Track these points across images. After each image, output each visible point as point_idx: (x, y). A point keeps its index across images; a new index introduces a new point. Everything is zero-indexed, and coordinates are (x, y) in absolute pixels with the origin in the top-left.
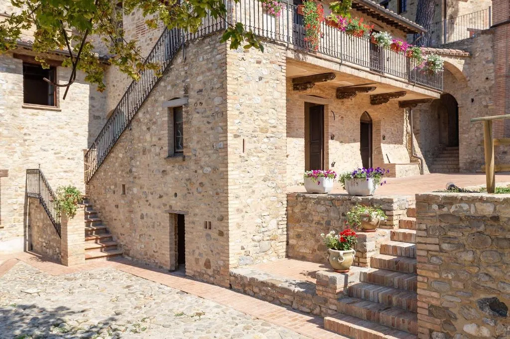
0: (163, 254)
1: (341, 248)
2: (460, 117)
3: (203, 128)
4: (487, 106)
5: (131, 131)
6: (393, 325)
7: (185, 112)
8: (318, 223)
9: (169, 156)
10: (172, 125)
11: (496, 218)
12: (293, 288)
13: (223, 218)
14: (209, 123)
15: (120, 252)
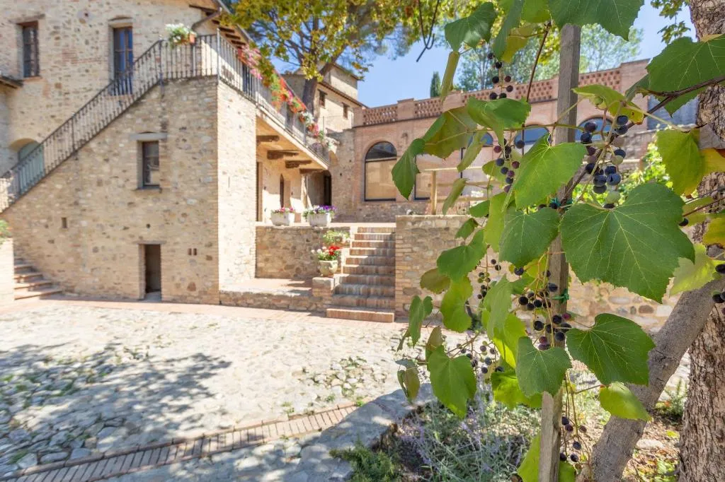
0: (130, 285)
1: (330, 259)
2: (333, 185)
3: (187, 163)
4: (349, 179)
5: (77, 161)
6: (377, 305)
7: (163, 146)
8: (285, 248)
9: (139, 189)
10: (141, 159)
11: (447, 229)
12: (289, 294)
13: (212, 244)
14: (195, 159)
15: (58, 290)
